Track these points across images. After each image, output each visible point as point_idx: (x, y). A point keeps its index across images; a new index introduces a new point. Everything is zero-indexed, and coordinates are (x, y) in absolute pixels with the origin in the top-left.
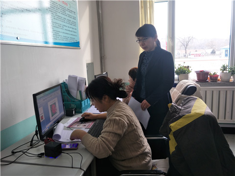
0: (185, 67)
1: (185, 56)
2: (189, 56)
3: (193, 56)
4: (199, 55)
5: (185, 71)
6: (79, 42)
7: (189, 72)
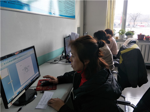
0: (131, 31)
1: (133, 26)
2: (136, 27)
3: (139, 26)
4: (143, 26)
5: (131, 33)
6: (75, 16)
7: (133, 34)
